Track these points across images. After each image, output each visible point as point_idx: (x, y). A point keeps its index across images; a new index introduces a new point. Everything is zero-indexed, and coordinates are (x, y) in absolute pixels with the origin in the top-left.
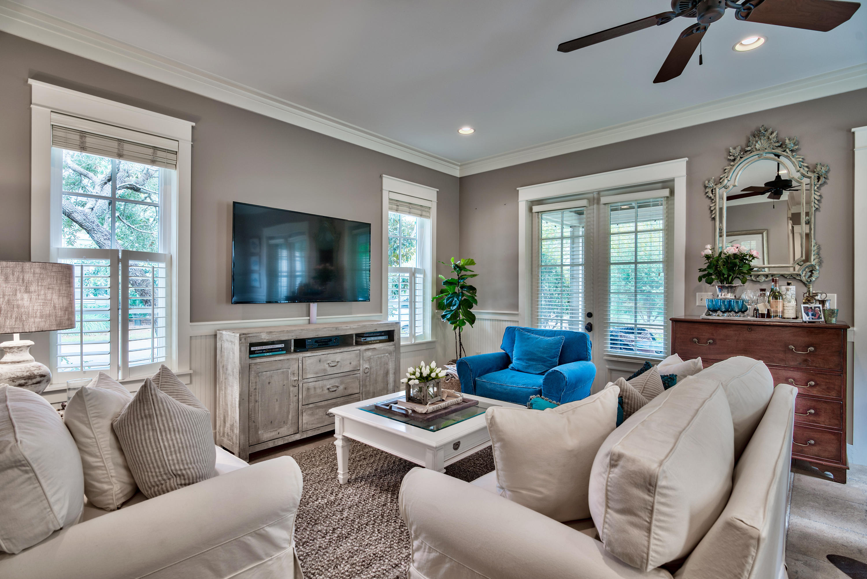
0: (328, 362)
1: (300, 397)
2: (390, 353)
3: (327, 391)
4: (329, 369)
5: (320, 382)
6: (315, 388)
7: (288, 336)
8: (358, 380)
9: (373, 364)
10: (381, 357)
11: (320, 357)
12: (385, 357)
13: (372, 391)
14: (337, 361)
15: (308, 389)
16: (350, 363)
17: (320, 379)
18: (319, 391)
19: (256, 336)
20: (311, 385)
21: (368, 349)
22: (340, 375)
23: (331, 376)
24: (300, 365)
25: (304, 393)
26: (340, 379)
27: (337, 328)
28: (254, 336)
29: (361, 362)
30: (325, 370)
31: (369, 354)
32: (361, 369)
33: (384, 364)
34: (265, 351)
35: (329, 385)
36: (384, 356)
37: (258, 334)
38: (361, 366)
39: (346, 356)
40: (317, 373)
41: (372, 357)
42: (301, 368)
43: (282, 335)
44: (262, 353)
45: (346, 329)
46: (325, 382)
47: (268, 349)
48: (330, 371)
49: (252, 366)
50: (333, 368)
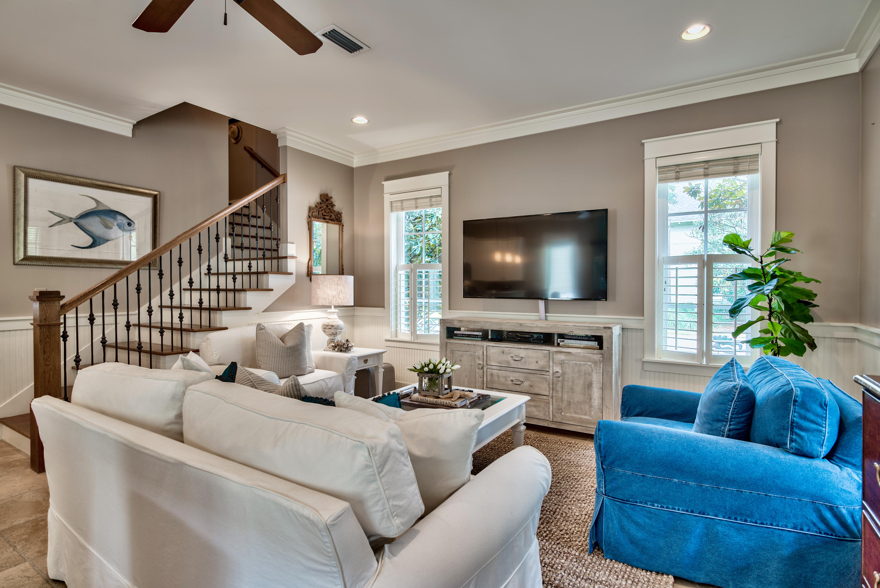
0: (512, 355)
1: (485, 379)
2: (595, 363)
3: (511, 382)
4: (512, 362)
5: (504, 372)
6: (498, 376)
7: (475, 326)
8: (547, 381)
9: (568, 370)
10: (580, 364)
11: (503, 348)
12: (586, 366)
13: (566, 400)
14: (521, 356)
15: (492, 375)
16: (537, 362)
17: (503, 368)
18: (502, 380)
19: (451, 322)
20: (495, 372)
21: (560, 352)
22: (524, 371)
23: (515, 370)
24: (485, 352)
25: (489, 378)
26: (525, 375)
27: (521, 325)
28: (449, 322)
29: (551, 364)
30: (508, 362)
31: (562, 357)
32: (551, 371)
33: (585, 374)
34: (464, 335)
35: (513, 377)
36: (585, 364)
37: (452, 321)
38: (551, 369)
39: (531, 353)
40: (500, 363)
41: (566, 362)
42: (486, 355)
43: (469, 324)
44: (462, 336)
45: (532, 327)
46: (509, 374)
47: (467, 335)
48: (514, 364)
49: (448, 344)
50: (515, 361)
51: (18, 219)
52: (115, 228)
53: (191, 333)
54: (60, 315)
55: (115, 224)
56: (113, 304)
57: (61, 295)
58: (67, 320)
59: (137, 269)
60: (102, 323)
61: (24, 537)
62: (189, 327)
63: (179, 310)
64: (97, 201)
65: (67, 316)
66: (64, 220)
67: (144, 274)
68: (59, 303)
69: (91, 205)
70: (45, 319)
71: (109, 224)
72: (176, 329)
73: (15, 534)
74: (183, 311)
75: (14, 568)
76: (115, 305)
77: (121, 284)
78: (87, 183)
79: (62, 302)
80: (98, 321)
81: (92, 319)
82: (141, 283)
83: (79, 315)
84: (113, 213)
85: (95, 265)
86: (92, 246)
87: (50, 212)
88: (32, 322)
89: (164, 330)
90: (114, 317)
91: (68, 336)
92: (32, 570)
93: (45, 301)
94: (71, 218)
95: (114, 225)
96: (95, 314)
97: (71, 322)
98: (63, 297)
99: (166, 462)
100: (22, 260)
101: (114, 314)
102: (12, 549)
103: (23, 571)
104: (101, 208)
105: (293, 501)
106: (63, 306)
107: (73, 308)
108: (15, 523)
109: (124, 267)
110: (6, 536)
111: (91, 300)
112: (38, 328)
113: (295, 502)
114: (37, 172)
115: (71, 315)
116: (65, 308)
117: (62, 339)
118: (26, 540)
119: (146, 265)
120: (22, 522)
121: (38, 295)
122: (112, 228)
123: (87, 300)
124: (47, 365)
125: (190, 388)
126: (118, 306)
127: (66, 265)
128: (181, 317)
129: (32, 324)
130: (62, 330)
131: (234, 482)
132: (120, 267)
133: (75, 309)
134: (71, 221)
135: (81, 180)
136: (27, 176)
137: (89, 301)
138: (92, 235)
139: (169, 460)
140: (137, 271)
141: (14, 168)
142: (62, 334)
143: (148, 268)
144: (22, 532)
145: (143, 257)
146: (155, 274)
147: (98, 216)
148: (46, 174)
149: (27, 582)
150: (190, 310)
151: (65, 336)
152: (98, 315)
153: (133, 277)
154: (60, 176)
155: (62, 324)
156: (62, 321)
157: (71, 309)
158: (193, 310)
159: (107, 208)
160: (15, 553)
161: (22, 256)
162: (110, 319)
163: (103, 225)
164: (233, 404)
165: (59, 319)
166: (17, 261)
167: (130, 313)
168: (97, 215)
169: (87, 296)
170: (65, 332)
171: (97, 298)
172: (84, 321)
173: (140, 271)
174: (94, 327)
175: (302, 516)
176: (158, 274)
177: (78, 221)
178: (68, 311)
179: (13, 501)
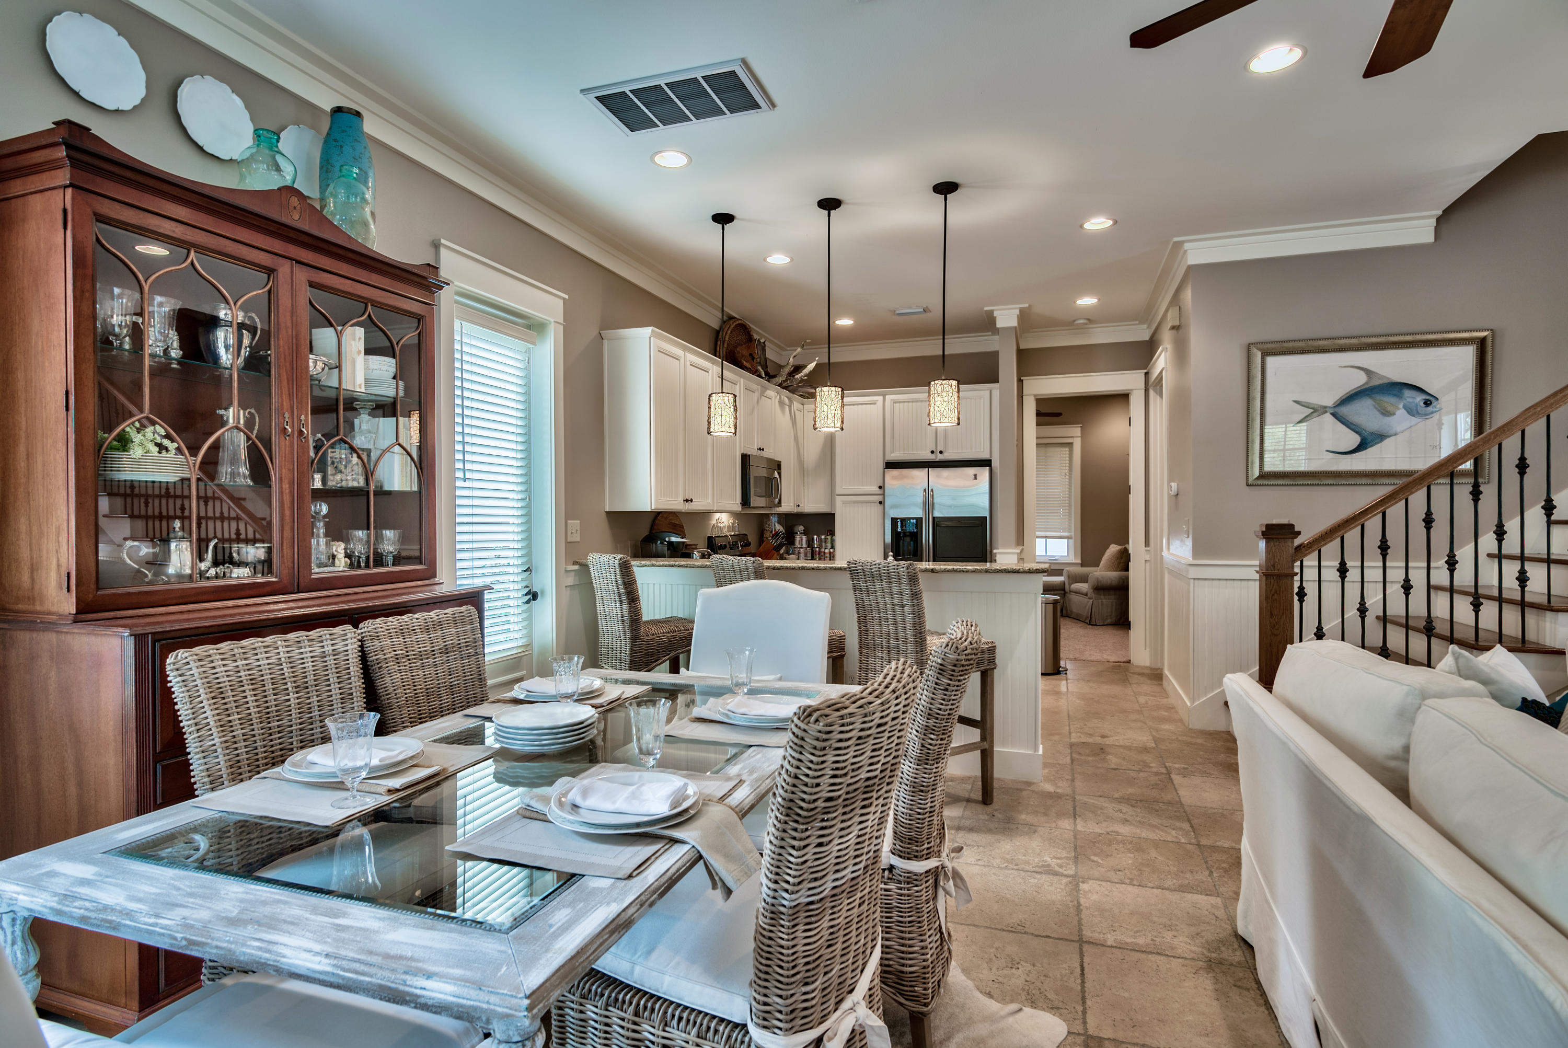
51: (1253, 420)
52: (1401, 413)
53: (1548, 614)
54: (1294, 561)
55: (1401, 406)
56: (1379, 547)
57: (1296, 529)
58: (1304, 570)
59: (1426, 483)
60: (1360, 580)
61: (1224, 865)
62: (1544, 600)
63: (1519, 562)
64: (1367, 372)
65: (1305, 563)
66: (1317, 411)
67: (1440, 492)
68: (1293, 542)
69: (1359, 380)
70: (1274, 566)
71: (1390, 408)
72: (1511, 602)
73: (1216, 856)
74: (1528, 566)
75: (1204, 897)
76: (1384, 548)
77: (1395, 512)
78: (1351, 344)
79: (1297, 542)
80: (1353, 575)
81: (1343, 570)
82: (1433, 509)
83: (1323, 564)
84: (1397, 388)
85: (1363, 481)
86: (1361, 447)
87: (1295, 402)
88: (1258, 569)
89: (1481, 600)
90: (1381, 571)
91: (1306, 595)
92: (1223, 911)
93: (1273, 539)
94: (1325, 407)
95: (1398, 409)
96: (1349, 564)
97: (1310, 574)
98: (1299, 533)
99: (1349, 808)
100: (1258, 478)
101: (1381, 564)
102: (1207, 873)
103: (1213, 906)
104: (1376, 382)
105: (1530, 958)
106: (1299, 548)
107: (1314, 551)
108: (1218, 843)
109: (1399, 482)
110: (1206, 854)
111: (1342, 539)
112: (1264, 578)
113: (1536, 964)
114: (1278, 345)
115: (1310, 561)
116: (1302, 551)
117: (1296, 598)
118: (1226, 871)
119: (1444, 476)
120: (1226, 845)
121: (1264, 529)
122: (1394, 414)
123: (1335, 539)
124: (1276, 635)
125: (1429, 702)
126: (1389, 551)
127: (1317, 482)
128: (1523, 579)
129: (1257, 572)
130: (1297, 584)
131: (1437, 879)
132: (1397, 481)
133: (1317, 552)
134: (1326, 412)
135: (1343, 341)
136: (1265, 354)
137: (1339, 539)
138: (1360, 430)
139: (1353, 807)
140: (1425, 488)
141: (1249, 347)
142: (1296, 590)
143: (1448, 481)
144: (1224, 858)
145: (1439, 462)
146: (1463, 493)
147: (1371, 398)
148: (1291, 345)
149: (1213, 922)
150: (1546, 565)
151: (1302, 594)
152: (1353, 564)
153: (1418, 499)
154: (1310, 343)
155: (1296, 574)
156: (1297, 570)
157: (1310, 553)
158: (1552, 566)
159: (1385, 381)
160: (1209, 879)
161: (1257, 474)
162: (1374, 574)
163: (1379, 411)
164: (1493, 750)
165: (1293, 567)
166: (1250, 481)
167: (1410, 564)
168: (1368, 395)
169: (1337, 531)
170: (1301, 588)
171: (1352, 536)
172: (1331, 574)
173: (1432, 487)
174: (1346, 584)
175: (1541, 994)
176: (1471, 493)
177: (1337, 410)
178: (1306, 555)
179: (1223, 815)
